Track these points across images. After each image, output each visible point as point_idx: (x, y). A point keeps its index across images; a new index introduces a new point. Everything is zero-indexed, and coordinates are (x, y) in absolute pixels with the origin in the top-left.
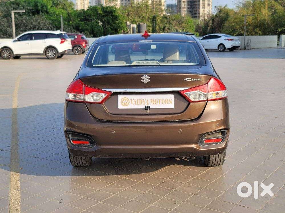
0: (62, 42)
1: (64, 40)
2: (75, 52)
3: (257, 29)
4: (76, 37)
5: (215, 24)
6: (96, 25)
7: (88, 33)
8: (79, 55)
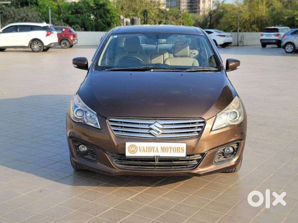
0: (48, 35)
1: (49, 33)
2: (62, 46)
3: (254, 26)
4: (64, 30)
5: (213, 20)
6: (87, 19)
7: (78, 26)
8: (66, 48)
